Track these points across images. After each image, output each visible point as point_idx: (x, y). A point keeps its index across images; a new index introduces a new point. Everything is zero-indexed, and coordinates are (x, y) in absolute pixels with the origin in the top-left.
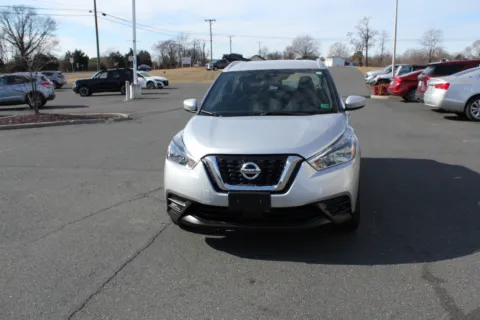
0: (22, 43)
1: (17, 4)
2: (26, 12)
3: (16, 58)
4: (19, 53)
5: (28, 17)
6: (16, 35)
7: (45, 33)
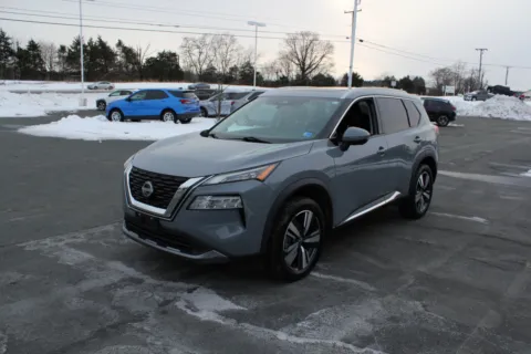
0: (304, 64)
1: (304, 30)
2: (311, 38)
3: (298, 76)
4: (300, 73)
5: (311, 42)
6: (300, 57)
7: (323, 56)
